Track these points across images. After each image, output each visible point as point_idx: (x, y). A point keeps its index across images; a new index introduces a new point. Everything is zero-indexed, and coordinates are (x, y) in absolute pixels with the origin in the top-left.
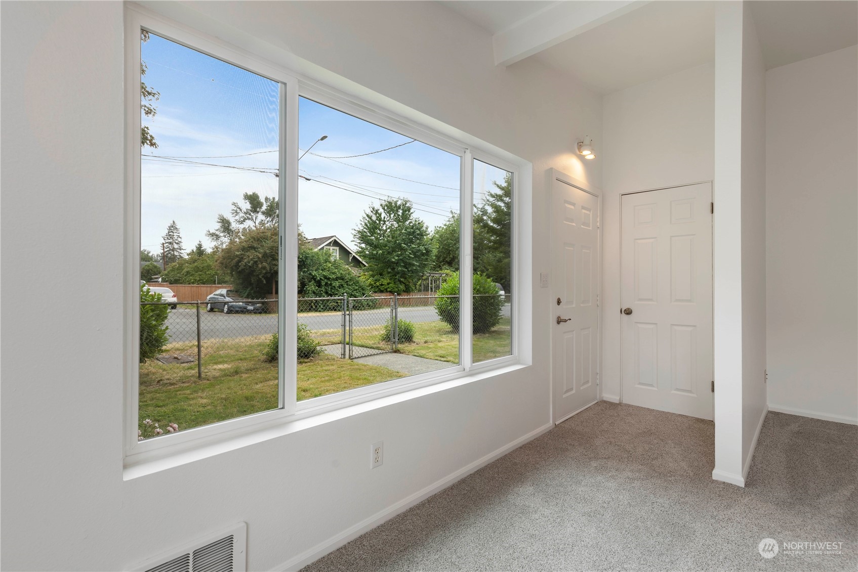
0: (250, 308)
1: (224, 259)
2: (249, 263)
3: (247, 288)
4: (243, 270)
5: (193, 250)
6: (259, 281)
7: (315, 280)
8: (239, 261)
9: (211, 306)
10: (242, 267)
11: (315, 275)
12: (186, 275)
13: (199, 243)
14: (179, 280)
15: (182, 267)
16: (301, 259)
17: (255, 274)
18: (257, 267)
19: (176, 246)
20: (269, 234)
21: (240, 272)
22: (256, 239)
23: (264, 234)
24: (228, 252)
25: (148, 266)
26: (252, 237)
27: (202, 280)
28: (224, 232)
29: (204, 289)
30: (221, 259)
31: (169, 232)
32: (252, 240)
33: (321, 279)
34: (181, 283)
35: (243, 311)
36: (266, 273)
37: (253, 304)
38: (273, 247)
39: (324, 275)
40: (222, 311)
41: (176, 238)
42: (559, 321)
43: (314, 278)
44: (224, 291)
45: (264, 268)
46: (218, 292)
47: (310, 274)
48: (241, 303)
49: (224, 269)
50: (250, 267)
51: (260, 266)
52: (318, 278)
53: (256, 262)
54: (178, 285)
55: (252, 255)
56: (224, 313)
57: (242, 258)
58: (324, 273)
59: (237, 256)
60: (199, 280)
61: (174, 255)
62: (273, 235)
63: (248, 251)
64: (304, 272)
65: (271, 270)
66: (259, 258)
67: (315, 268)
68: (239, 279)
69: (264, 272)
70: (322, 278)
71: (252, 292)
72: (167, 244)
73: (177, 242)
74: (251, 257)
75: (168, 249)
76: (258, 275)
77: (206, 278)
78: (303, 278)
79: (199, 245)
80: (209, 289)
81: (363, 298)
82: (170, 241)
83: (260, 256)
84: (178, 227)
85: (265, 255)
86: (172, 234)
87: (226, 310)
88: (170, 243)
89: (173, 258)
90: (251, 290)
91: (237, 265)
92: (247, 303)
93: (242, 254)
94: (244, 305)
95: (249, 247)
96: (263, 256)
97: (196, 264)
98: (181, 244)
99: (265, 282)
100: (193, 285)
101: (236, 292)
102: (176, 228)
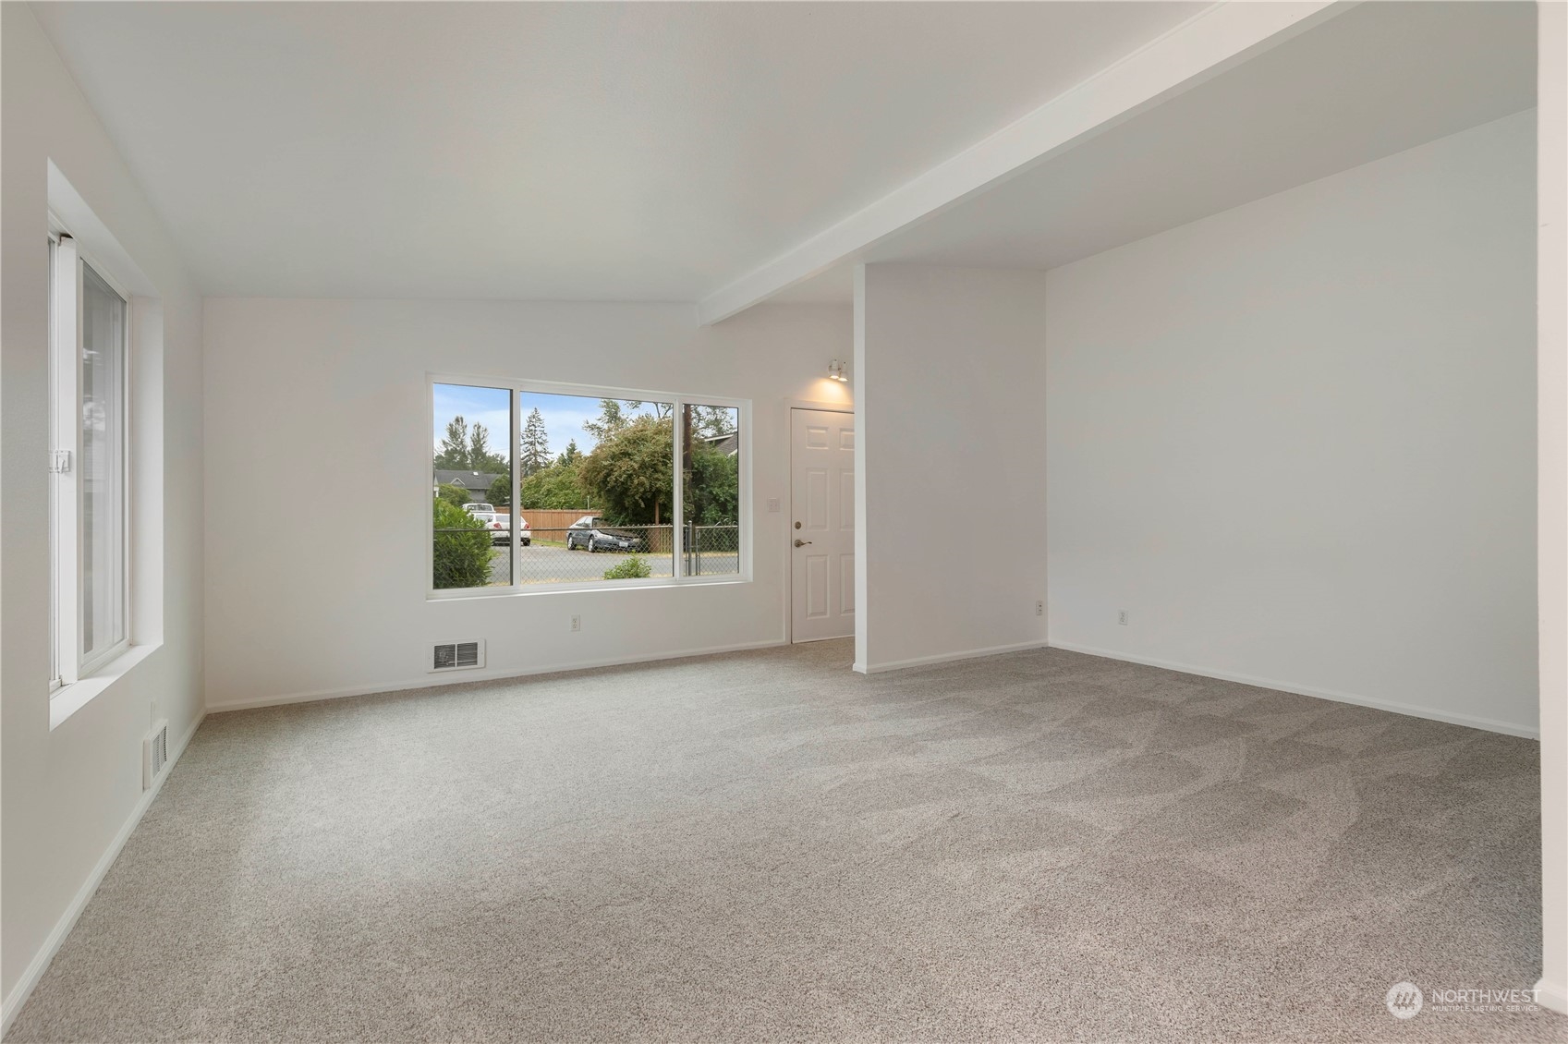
0: (624, 544)
1: (588, 472)
2: (621, 477)
3: (620, 514)
4: (613, 487)
5: (562, 455)
6: (636, 504)
7: (717, 501)
8: (608, 475)
9: (573, 542)
10: (612, 483)
11: (717, 494)
12: (546, 495)
13: (571, 442)
14: (538, 503)
15: (540, 482)
16: (696, 469)
17: (629, 493)
18: (632, 483)
19: (539, 448)
20: (649, 433)
21: (609, 490)
22: (632, 441)
23: (644, 433)
24: (594, 462)
25: (500, 481)
26: (626, 439)
27: (568, 502)
28: (610, 422)
29: (567, 515)
30: (584, 472)
31: (529, 426)
32: (626, 442)
33: (726, 499)
34: (540, 507)
35: (613, 548)
36: (645, 492)
37: (628, 539)
38: (655, 452)
39: (731, 494)
40: (586, 548)
41: (539, 435)
42: (799, 544)
43: (715, 499)
44: (588, 520)
45: (642, 484)
46: (582, 521)
47: (711, 492)
48: (611, 537)
49: (588, 486)
50: (623, 483)
51: (636, 481)
52: (722, 499)
53: (631, 475)
54: (535, 511)
55: (625, 465)
56: (588, 550)
57: (612, 470)
58: (731, 491)
59: (605, 467)
60: (565, 503)
61: (536, 461)
62: (656, 434)
63: (621, 459)
64: (702, 489)
65: (651, 487)
66: (634, 470)
67: (717, 483)
68: (609, 501)
69: (642, 490)
70: (728, 498)
71: (626, 520)
72: (527, 445)
73: (540, 441)
74: (623, 469)
75: (528, 453)
76: (633, 496)
77: (573, 498)
78: (699, 500)
79: (571, 445)
80: (574, 516)
81: (715, 526)
82: (530, 440)
83: (636, 466)
84: (541, 417)
85: (643, 466)
86: (533, 428)
87: (591, 547)
88: (531, 443)
89: (536, 467)
90: (626, 518)
91: (605, 481)
92: (619, 537)
93: (611, 464)
94: (615, 540)
95: (622, 454)
96: (640, 467)
97: (560, 478)
98: (546, 445)
99: (643, 505)
100: (553, 511)
101: (606, 520)
102: (540, 420)
